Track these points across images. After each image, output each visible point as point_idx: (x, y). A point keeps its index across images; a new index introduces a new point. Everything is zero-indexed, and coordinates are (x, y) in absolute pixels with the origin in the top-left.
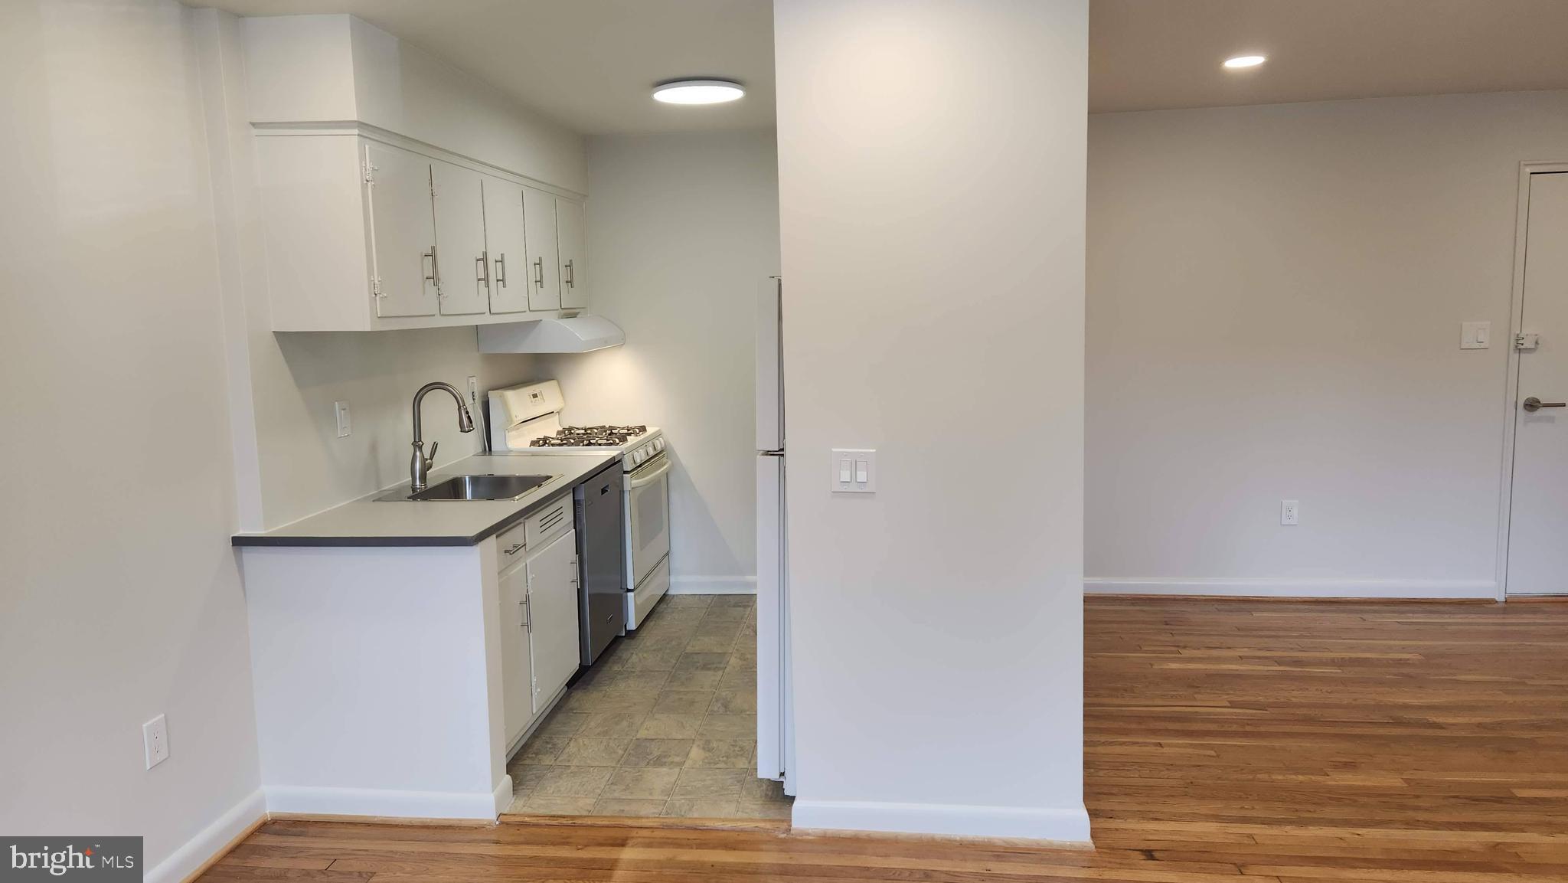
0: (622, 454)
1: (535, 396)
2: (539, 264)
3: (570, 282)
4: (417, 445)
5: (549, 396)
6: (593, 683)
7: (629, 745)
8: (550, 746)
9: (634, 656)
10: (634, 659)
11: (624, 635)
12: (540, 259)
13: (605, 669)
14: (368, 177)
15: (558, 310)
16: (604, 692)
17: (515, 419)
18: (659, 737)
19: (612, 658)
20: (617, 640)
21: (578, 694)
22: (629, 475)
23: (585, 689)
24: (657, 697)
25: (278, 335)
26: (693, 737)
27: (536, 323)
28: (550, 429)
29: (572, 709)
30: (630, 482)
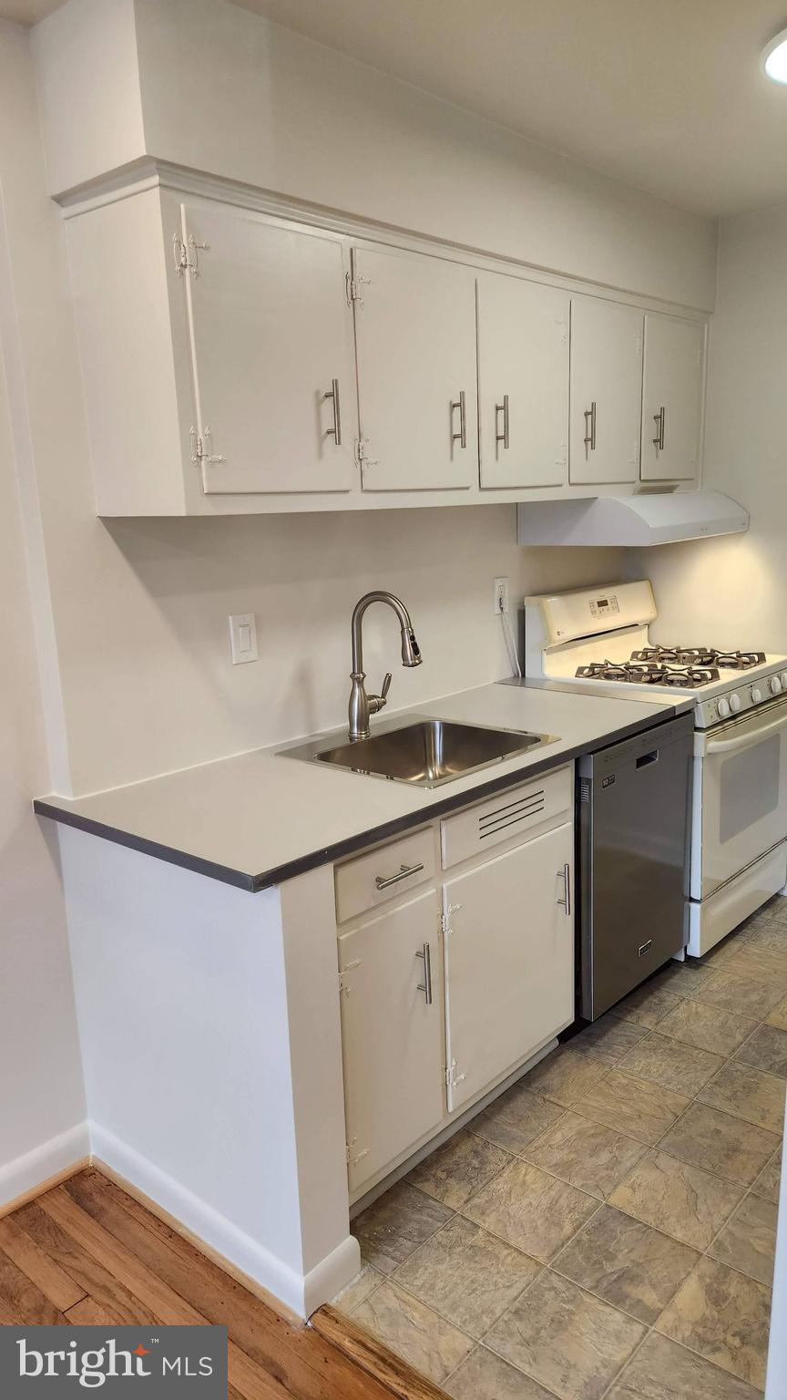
0: (695, 702)
1: (603, 604)
2: (591, 413)
3: (659, 442)
4: (358, 678)
5: (631, 605)
6: (600, 1043)
7: (589, 1213)
8: (475, 1163)
9: (683, 1006)
10: (680, 1013)
11: (683, 960)
12: (593, 405)
13: (629, 1018)
14: (183, 260)
15: (634, 482)
16: (607, 1069)
17: (555, 637)
18: (642, 1218)
19: (651, 998)
20: (670, 966)
21: (569, 1059)
22: (704, 734)
23: (584, 1051)
24: (680, 1113)
25: (106, 520)
26: (701, 1247)
27: (589, 502)
28: (619, 652)
29: (545, 1090)
30: (704, 745)
